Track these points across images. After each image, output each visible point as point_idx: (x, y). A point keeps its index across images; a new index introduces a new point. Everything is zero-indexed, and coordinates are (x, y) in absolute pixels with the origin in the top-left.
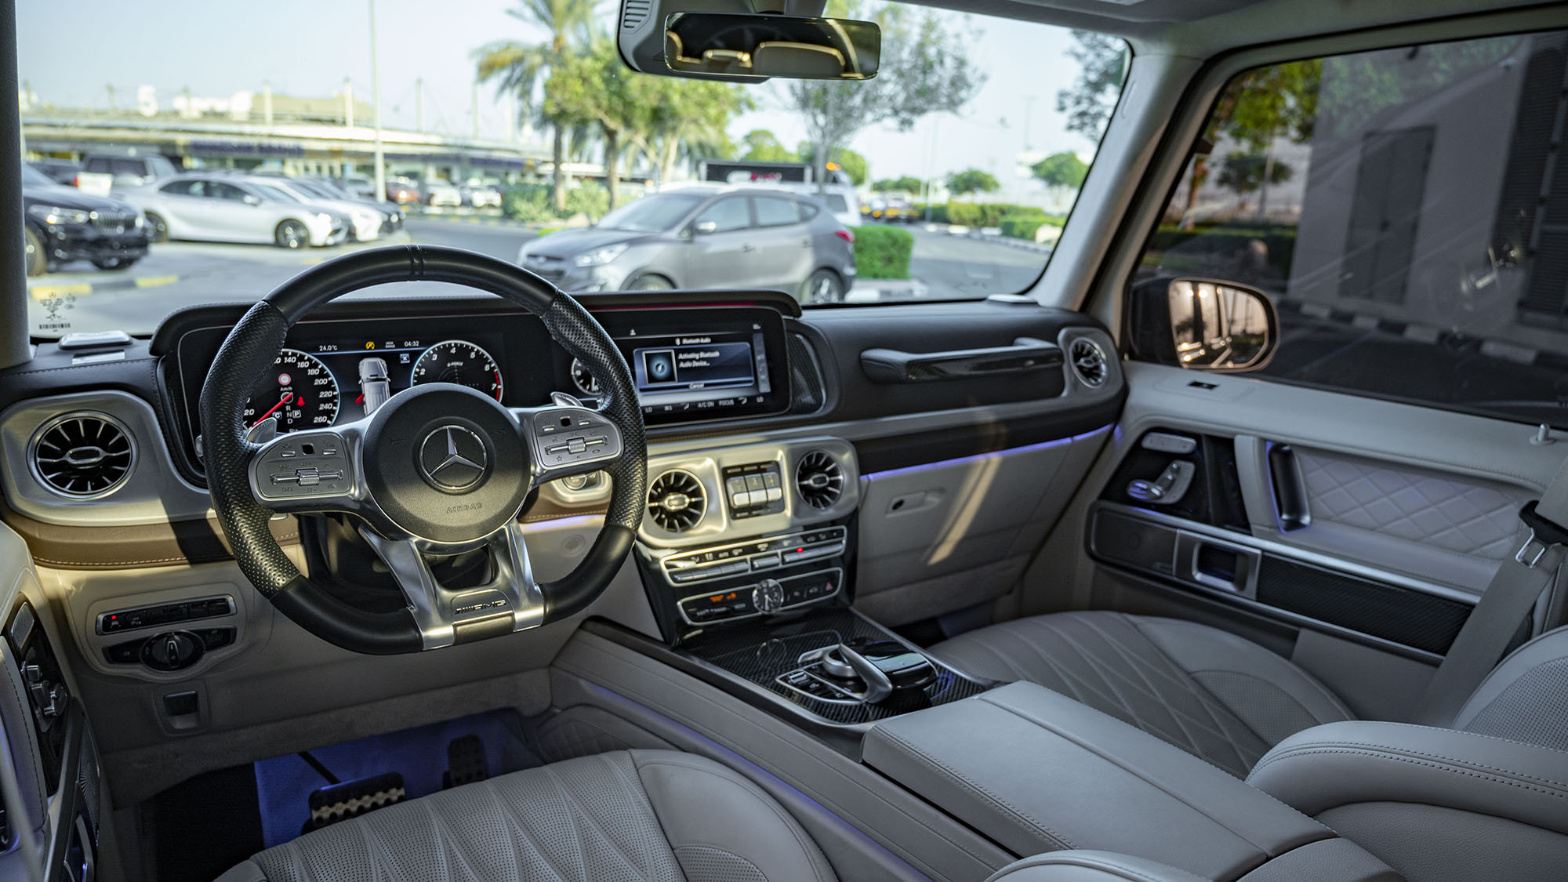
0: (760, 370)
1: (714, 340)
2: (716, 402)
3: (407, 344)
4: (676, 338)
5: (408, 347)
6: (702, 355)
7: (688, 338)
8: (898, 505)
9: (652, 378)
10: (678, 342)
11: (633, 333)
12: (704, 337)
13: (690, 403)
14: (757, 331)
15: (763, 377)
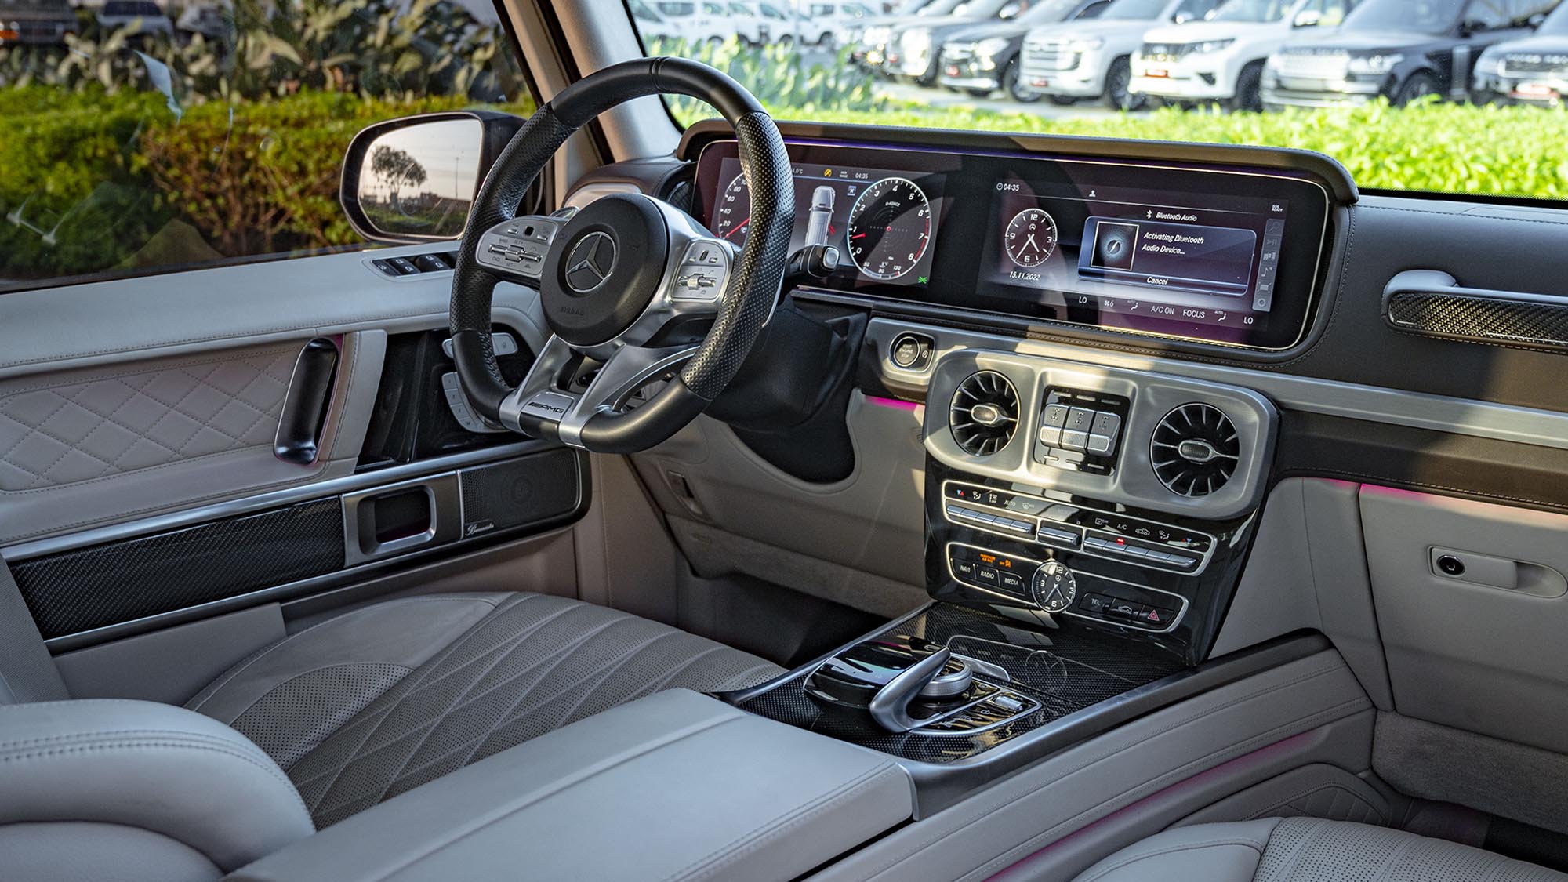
0: (1261, 275)
1: (1203, 219)
2: (1179, 309)
3: (858, 176)
4: (1148, 208)
5: (859, 179)
6: (1179, 238)
7: (1165, 211)
8: (1452, 566)
9: (1099, 259)
10: (1150, 213)
11: (1093, 195)
12: (1189, 213)
13: (1140, 302)
14: (1276, 215)
15: (1265, 287)
